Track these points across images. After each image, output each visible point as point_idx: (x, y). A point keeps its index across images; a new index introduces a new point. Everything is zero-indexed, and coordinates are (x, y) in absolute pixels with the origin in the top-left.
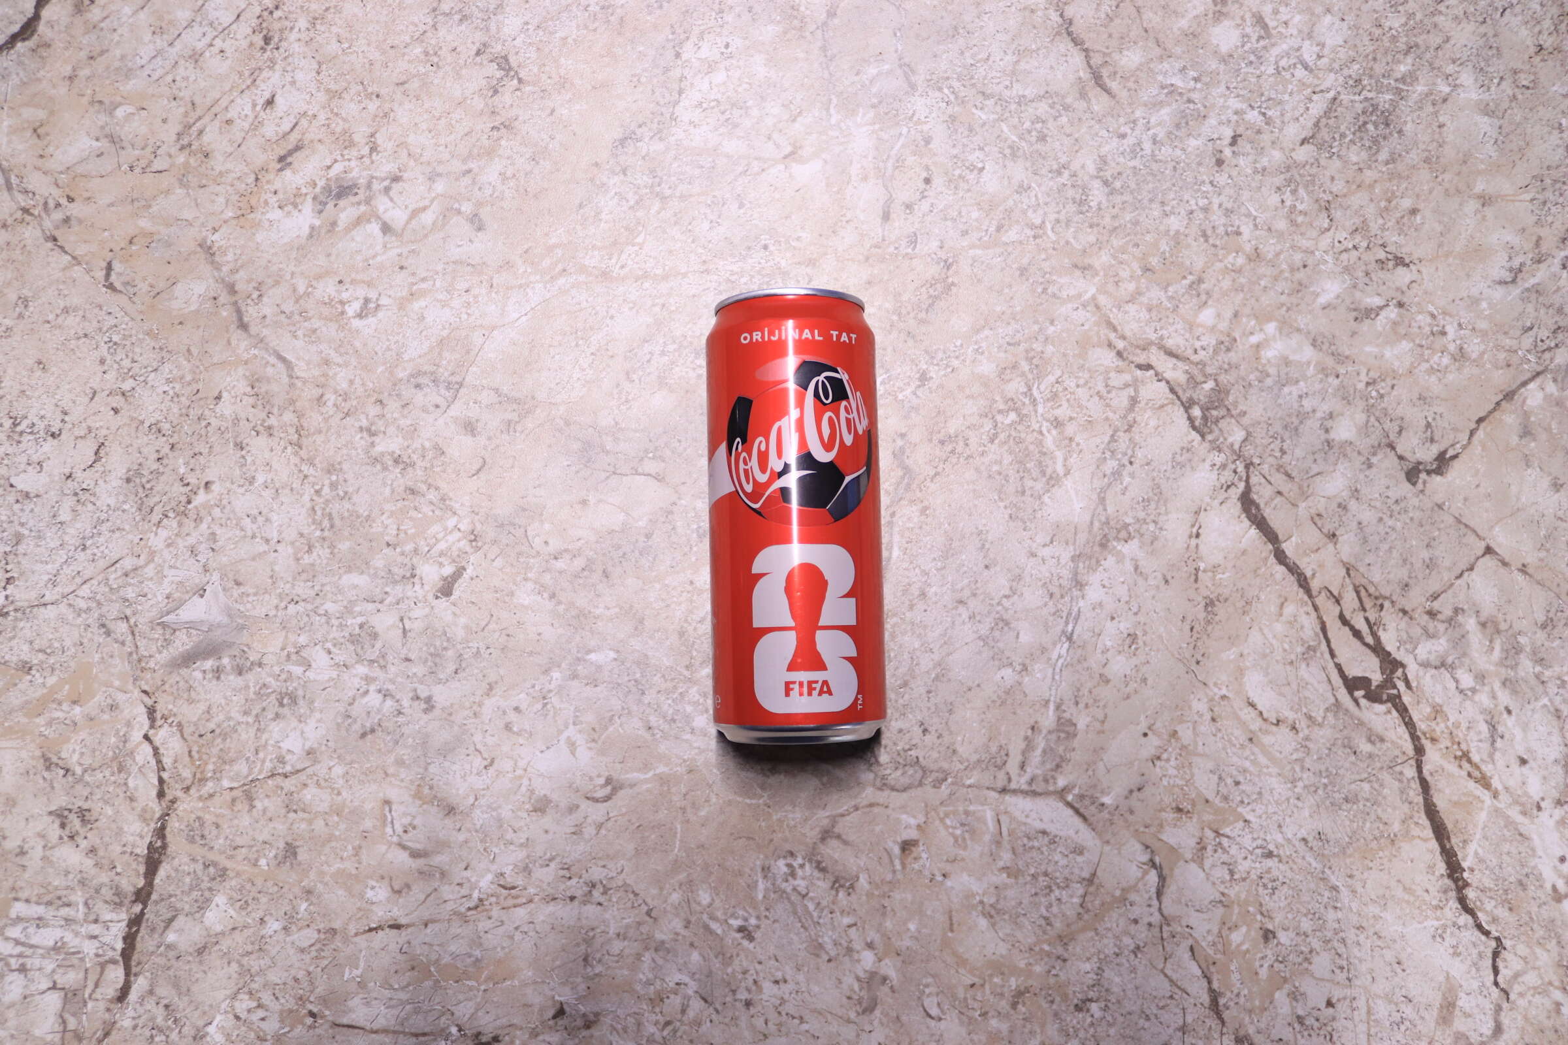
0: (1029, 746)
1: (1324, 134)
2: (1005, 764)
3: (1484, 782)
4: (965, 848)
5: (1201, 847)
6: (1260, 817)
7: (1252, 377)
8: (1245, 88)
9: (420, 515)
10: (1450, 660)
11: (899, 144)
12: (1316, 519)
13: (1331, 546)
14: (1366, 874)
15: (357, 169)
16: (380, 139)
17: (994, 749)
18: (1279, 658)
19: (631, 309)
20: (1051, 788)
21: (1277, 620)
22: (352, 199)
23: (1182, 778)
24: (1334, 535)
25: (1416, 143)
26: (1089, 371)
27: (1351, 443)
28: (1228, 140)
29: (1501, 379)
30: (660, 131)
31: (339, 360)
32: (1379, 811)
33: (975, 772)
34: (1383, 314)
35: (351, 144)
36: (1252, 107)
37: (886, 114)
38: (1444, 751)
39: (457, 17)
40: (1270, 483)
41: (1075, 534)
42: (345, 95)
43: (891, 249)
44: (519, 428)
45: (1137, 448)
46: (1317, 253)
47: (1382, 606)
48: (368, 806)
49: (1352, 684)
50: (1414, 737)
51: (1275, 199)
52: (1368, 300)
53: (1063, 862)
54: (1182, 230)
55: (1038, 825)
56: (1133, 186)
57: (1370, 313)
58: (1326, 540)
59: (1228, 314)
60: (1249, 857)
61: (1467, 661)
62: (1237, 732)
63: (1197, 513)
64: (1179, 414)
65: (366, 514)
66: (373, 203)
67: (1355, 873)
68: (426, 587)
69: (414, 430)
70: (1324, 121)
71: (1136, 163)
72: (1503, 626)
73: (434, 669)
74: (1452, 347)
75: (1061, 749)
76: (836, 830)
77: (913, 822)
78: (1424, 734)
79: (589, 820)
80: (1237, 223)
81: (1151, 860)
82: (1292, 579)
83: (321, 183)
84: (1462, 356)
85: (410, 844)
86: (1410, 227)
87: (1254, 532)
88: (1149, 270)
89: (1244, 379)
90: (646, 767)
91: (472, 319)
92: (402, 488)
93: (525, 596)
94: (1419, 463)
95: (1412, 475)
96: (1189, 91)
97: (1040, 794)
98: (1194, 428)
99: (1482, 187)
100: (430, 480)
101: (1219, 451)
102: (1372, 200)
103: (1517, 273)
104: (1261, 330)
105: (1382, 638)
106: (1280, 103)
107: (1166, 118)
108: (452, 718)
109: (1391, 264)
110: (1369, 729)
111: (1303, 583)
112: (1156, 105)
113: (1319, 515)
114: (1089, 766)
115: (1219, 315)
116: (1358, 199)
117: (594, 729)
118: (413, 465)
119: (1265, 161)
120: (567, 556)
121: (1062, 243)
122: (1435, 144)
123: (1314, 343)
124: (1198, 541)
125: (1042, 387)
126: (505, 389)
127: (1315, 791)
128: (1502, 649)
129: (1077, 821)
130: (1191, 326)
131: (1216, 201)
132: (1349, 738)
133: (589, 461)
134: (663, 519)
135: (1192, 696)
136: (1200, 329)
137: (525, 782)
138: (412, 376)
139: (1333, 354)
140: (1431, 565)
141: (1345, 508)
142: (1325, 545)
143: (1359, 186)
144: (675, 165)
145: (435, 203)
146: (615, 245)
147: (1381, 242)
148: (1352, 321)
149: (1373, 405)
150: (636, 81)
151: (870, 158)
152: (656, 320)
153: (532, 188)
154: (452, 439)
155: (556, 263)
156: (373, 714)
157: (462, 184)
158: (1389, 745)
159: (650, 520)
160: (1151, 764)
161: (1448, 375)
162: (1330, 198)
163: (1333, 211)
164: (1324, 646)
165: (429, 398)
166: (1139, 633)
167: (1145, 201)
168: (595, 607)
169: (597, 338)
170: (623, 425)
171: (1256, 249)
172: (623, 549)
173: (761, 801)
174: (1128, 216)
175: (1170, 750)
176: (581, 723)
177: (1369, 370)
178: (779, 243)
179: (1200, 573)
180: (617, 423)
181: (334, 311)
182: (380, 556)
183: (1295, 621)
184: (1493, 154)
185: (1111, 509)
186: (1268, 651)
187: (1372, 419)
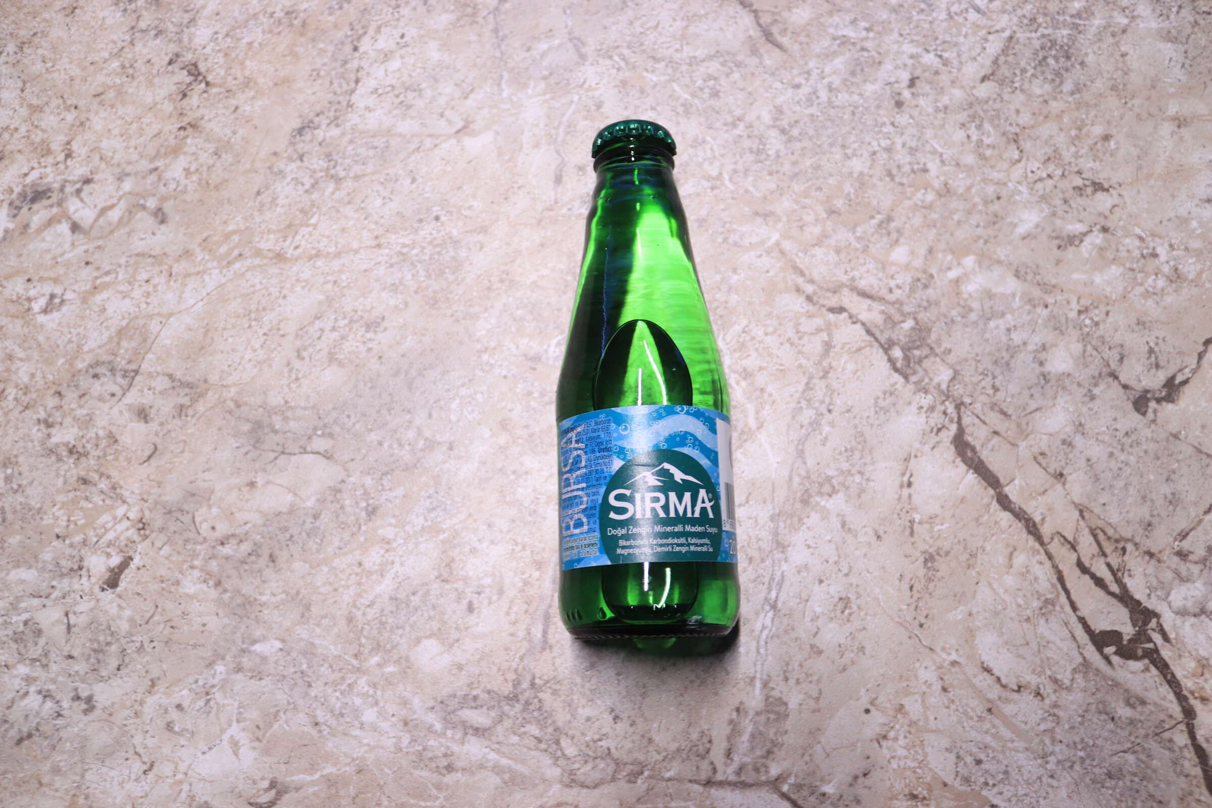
0: (735, 730)
1: (1004, 71)
2: (708, 751)
6: (1009, 800)
7: (954, 313)
8: (918, 34)
9: (90, 506)
11: (571, 111)
12: (1040, 458)
13: (1059, 487)
15: (51, 175)
16: (75, 146)
17: (695, 736)
18: (1013, 615)
19: (303, 288)
20: (763, 778)
21: (1008, 573)
22: (45, 202)
23: (914, 760)
24: (1061, 475)
25: (1100, 73)
26: (778, 317)
27: (1069, 375)
28: (906, 83)
30: (336, 118)
31: (22, 355)
32: (1151, 787)
33: (675, 764)
34: (1088, 240)
35: (49, 152)
36: (927, 51)
37: (558, 84)
39: (153, 33)
40: (984, 423)
41: (773, 491)
42: (46, 109)
43: (564, 210)
44: (190, 412)
45: (835, 395)
46: (1010, 184)
47: (1124, 550)
49: (1101, 640)
50: (1181, 697)
51: (960, 135)
52: (1070, 227)
54: (866, 171)
56: (811, 132)
57: (1073, 240)
58: (1053, 480)
59: (923, 251)
62: (974, 703)
63: (907, 460)
64: (878, 357)
65: (38, 505)
66: (64, 205)
68: (93, 580)
69: (88, 421)
70: (1002, 59)
71: (813, 110)
73: (96, 666)
74: (1166, 269)
75: (771, 732)
78: (1192, 693)
80: (923, 160)
82: (1019, 526)
83: (17, 190)
84: (1178, 277)
86: (1104, 154)
87: (971, 477)
88: (833, 212)
89: (945, 316)
90: (312, 768)
91: (151, 306)
92: (75, 478)
93: (191, 585)
94: (1147, 391)
95: (1140, 403)
96: (862, 40)
97: (751, 786)
98: (896, 370)
99: (1175, 110)
100: (102, 469)
101: (926, 392)
102: (1061, 130)
104: (959, 264)
105: (1129, 585)
106: (956, 44)
107: (840, 66)
108: (112, 719)
109: (1089, 190)
110: (1127, 691)
111: (1032, 529)
112: (829, 55)
113: (1042, 454)
114: (806, 750)
115: (912, 253)
116: (1047, 130)
117: (258, 727)
118: (86, 455)
119: (945, 100)
120: (234, 541)
121: (741, 191)
122: (1120, 72)
123: (1017, 275)
124: (911, 490)
125: (728, 338)
126: (179, 374)
127: (1071, 767)
130: (883, 266)
131: (899, 141)
132: (1103, 702)
133: (258, 441)
134: (330, 498)
135: (918, 664)
136: (894, 268)
137: (186, 787)
138: (91, 366)
139: (1039, 284)
140: (1173, 501)
141: (1070, 444)
142: (1053, 486)
143: (1046, 117)
144: (350, 148)
145: (123, 201)
146: (290, 228)
147: (1076, 169)
148: (1055, 249)
149: (1088, 334)
150: (315, 75)
151: (542, 126)
152: (328, 297)
153: (214, 180)
154: (125, 427)
155: (232, 249)
156: (31, 717)
157: (149, 181)
158: (1153, 709)
159: (318, 500)
160: (876, 745)
161: (1165, 298)
162: (1018, 130)
163: (1022, 143)
164: (1063, 598)
165: (105, 388)
166: (852, 597)
167: (825, 146)
168: (261, 594)
169: (269, 318)
170: (293, 404)
171: (946, 185)
172: (291, 531)
173: (437, 803)
174: (808, 162)
175: (897, 727)
176: (245, 720)
177: (1079, 298)
178: (451, 213)
179: (916, 526)
180: (286, 402)
181: (21, 308)
182: (49, 549)
183: (1028, 572)
184: (1182, 78)
185: (811, 462)
186: (1000, 607)
187: (1089, 348)
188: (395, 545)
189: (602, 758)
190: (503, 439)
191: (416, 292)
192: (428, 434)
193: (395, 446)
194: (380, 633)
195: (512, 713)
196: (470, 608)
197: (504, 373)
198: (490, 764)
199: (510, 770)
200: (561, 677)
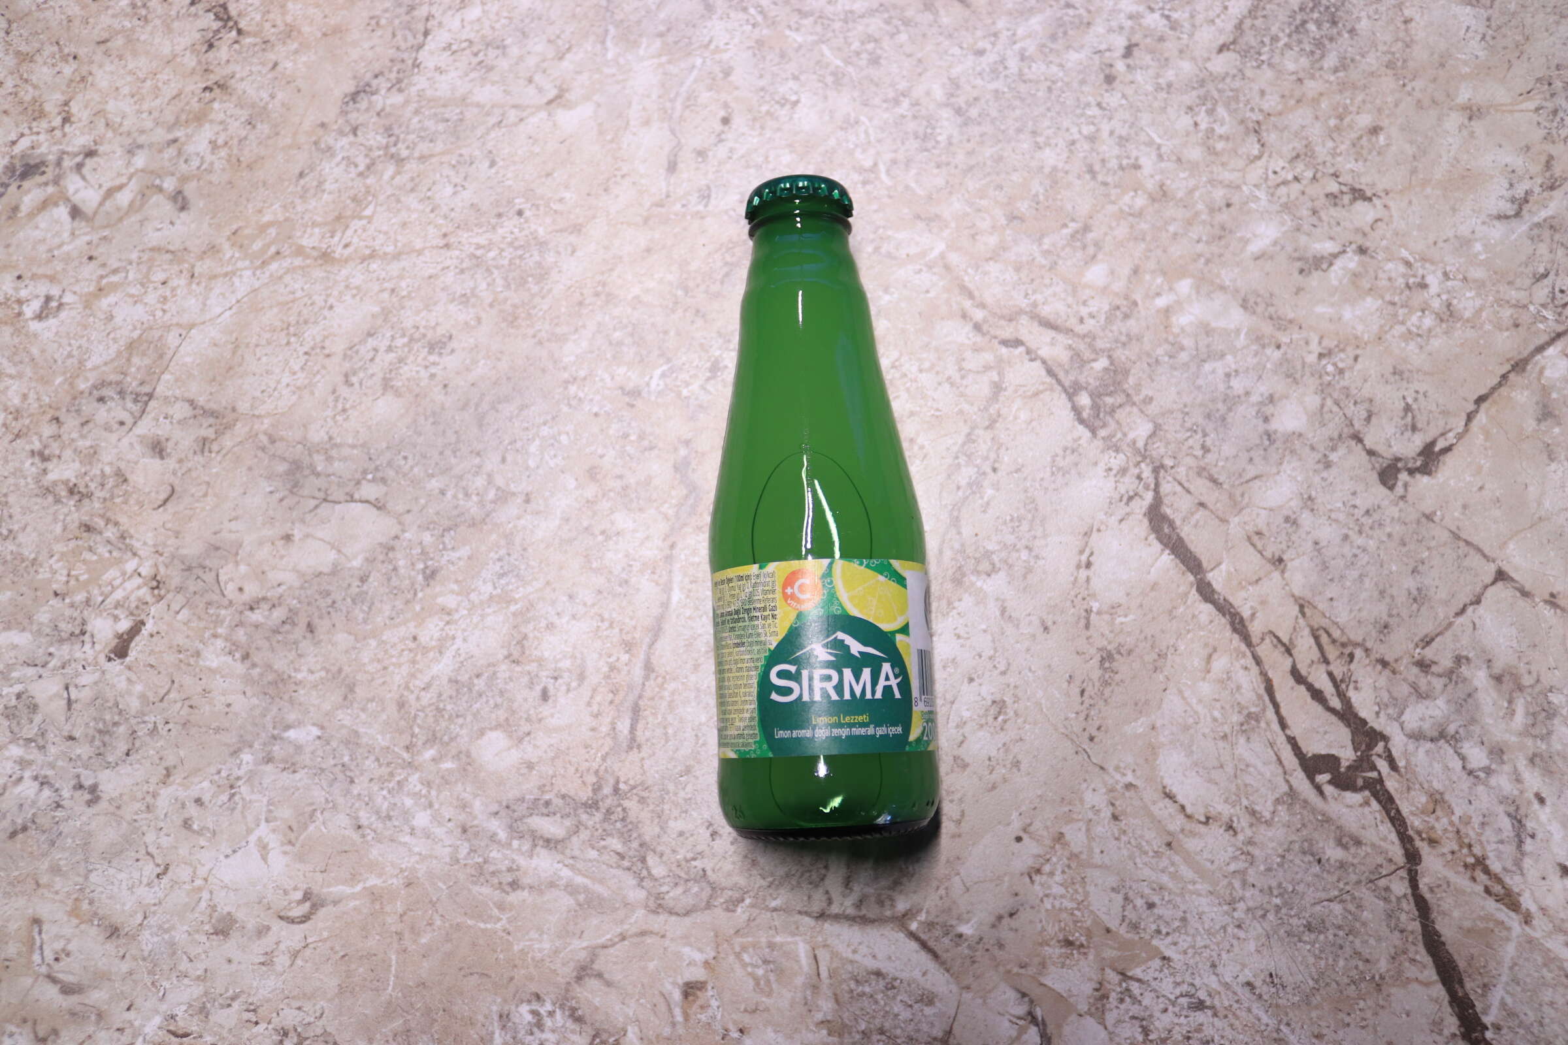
1: (1250, 38)
3: (1510, 900)
4: (769, 994)
5: (1101, 995)
6: (1185, 953)
7: (1160, 351)
9: (95, 558)
10: (1452, 729)
11: (692, 78)
12: (1255, 539)
13: (1276, 575)
14: (1341, 1033)
15: (46, 145)
16: (74, 108)
18: (1207, 731)
19: (354, 296)
20: (888, 913)
21: (1204, 679)
22: (39, 179)
23: (1072, 900)
24: (1281, 560)
25: (1374, 45)
26: (937, 350)
27: (1300, 435)
28: (1121, 51)
29: (1507, 344)
30: (399, 81)
31: (12, 371)
32: (1357, 942)
34: (1339, 263)
35: (41, 115)
36: (1152, 10)
37: (676, 43)
38: (1449, 857)
40: (1188, 492)
42: (38, 58)
43: (678, 207)
44: (215, 447)
45: (1002, 451)
46: (1244, 188)
47: (1351, 656)
48: (13, 926)
49: (1313, 765)
50: (1405, 838)
51: (1186, 121)
52: (1317, 246)
53: (905, 1014)
54: (1060, 165)
55: (872, 964)
56: (994, 113)
57: (1321, 263)
58: (1269, 567)
59: (1126, 271)
60: (1170, 1008)
61: (1476, 729)
62: (1150, 835)
63: (1087, 534)
64: (1060, 404)
65: (33, 556)
66: (62, 183)
67: (1325, 1031)
68: (98, 647)
69: (92, 455)
70: (1248, 22)
71: (998, 85)
72: (1527, 680)
73: (102, 750)
74: (1436, 304)
76: (596, 966)
77: (698, 957)
78: (1419, 833)
79: (282, 947)
80: (1134, 154)
81: (1030, 1013)
82: (1224, 621)
84: (1451, 315)
85: (61, 976)
86: (1370, 152)
87: (1167, 558)
88: (1015, 218)
89: (1148, 355)
90: (353, 878)
91: (168, 315)
92: (77, 524)
93: (214, 657)
94: (1398, 459)
95: (1388, 474)
97: (873, 921)
98: (1081, 421)
99: (1467, 96)
100: (109, 514)
101: (1117, 450)
102: (1317, 118)
103: (1521, 204)
104: (1171, 289)
105: (1353, 699)
107: (1037, 27)
108: (120, 813)
109: (1346, 199)
110: (1339, 827)
111: (1239, 626)
113: (1259, 533)
114: (941, 882)
115: (1112, 272)
116: (1299, 117)
117: (290, 828)
118: (90, 495)
119: (1170, 75)
120: (265, 606)
121: (900, 188)
122: (1400, 44)
123: (1244, 305)
124: (1090, 573)
126: (201, 400)
127: (1264, 916)
128: (1527, 714)
129: (924, 958)
130: (1074, 288)
131: (1106, 127)
132: (1309, 841)
133: (296, 485)
134: (381, 557)
135: (1084, 786)
136: (1088, 292)
138: (95, 387)
139: (1271, 318)
140: (1419, 598)
141: (1295, 523)
142: (1270, 573)
143: (1298, 101)
144: (415, 120)
145: (134, 180)
146: (339, 220)
147: (1332, 171)
148: (1296, 274)
149: (1329, 384)
150: (374, 23)
151: (654, 97)
152: (383, 309)
153: (246, 156)
154: (136, 463)
155: (268, 246)
156: (26, 807)
157: (166, 156)
158: (1369, 850)
159: (367, 559)
160: (1027, 880)
161: (1432, 341)
162: (1261, 118)
163: (1265, 134)
164: (1270, 713)
165: (113, 414)
166: (1008, 699)
167: (1011, 132)
168: (296, 670)
169: (312, 333)
170: (338, 440)
171: (1162, 186)
172: (333, 596)
173: (499, 926)
174: (988, 152)
175: (1054, 859)
176: (275, 819)
177: (1322, 338)
178: (537, 207)
179: (1093, 616)
180: (331, 438)
181: (10, 312)
182: (46, 608)
183: (1229, 678)
184: (1480, 54)
185: (967, 531)
186: (1191, 720)
187: (1329, 402)
188: (456, 616)
189: (696, 881)
190: (590, 491)
191: (491, 305)
192: (499, 481)
193: (461, 496)
194: (436, 721)
195: (590, 823)
196: (545, 696)
197: (595, 410)
198: (562, 883)
199: (586, 890)
200: (650, 782)
